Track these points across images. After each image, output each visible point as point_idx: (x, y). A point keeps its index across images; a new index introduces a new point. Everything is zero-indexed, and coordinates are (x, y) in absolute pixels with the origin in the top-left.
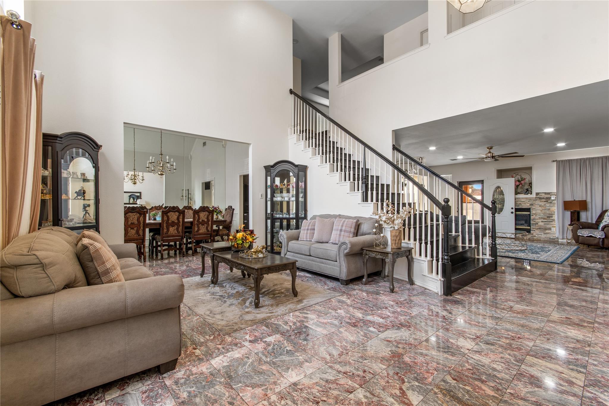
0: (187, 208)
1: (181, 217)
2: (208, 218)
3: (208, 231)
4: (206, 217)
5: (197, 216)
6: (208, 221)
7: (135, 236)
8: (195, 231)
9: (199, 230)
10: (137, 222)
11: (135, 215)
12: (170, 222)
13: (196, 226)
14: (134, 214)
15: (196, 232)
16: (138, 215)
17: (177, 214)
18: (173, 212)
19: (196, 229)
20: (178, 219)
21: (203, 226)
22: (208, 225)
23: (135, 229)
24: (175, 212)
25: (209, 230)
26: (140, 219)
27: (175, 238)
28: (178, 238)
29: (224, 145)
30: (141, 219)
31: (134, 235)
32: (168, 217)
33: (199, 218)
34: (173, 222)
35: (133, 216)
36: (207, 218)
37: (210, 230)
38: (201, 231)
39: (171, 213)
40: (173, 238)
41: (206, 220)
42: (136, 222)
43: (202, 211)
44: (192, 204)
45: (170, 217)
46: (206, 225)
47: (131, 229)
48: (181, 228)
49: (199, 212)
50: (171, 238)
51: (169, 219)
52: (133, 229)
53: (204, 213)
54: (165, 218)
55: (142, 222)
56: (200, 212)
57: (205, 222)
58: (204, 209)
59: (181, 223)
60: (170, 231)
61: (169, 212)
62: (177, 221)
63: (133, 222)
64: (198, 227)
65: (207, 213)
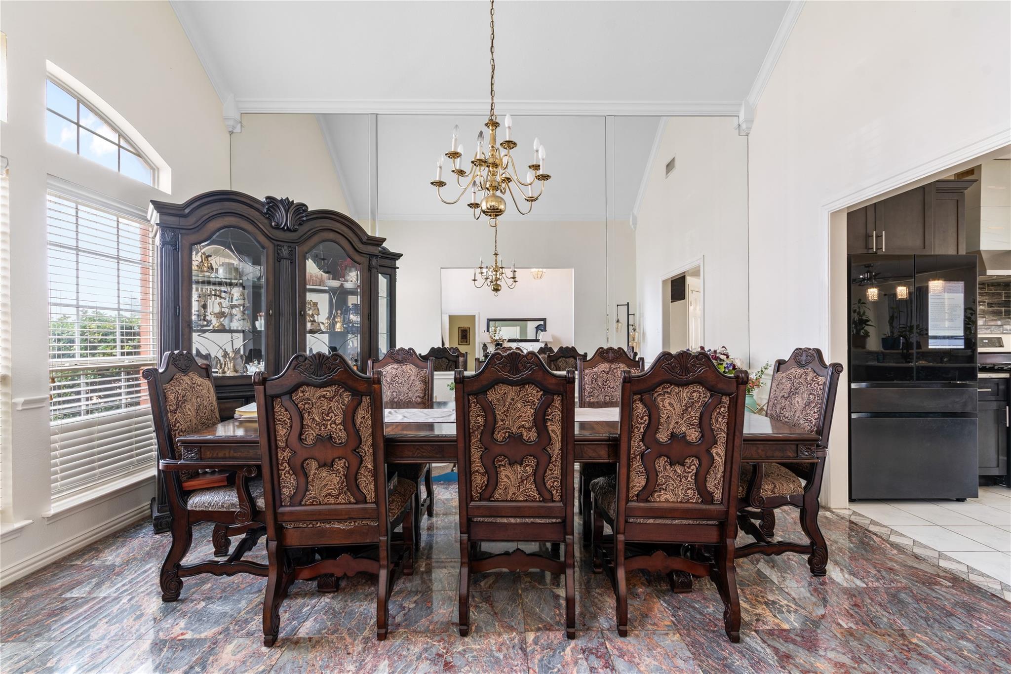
0: (611, 355)
1: (556, 413)
2: (704, 423)
3: (706, 496)
4: (695, 414)
5: (640, 409)
6: (708, 438)
7: (340, 500)
8: (634, 492)
9: (651, 487)
10: (343, 434)
11: (331, 399)
12: (499, 436)
13: (637, 464)
14: (329, 391)
15: (639, 497)
16: (347, 397)
17: (534, 394)
18: (512, 383)
19: (639, 482)
20: (540, 421)
21: (679, 469)
22: (705, 462)
23: (340, 465)
24: (522, 383)
25: (711, 494)
26: (359, 420)
27: (528, 520)
28: (543, 521)
29: (744, 126)
30: (363, 415)
31: (337, 496)
32: (489, 410)
33: (653, 425)
34: (516, 439)
35: (325, 403)
36: (700, 425)
37: (718, 495)
38: (665, 497)
39: (503, 389)
40: (518, 520)
41: (693, 435)
42: (341, 434)
43: (671, 383)
44: (636, 340)
45: (499, 415)
46: (693, 465)
47: (322, 465)
48: (557, 472)
49: (653, 389)
50: (513, 520)
51: (495, 422)
52: (327, 465)
53: (685, 393)
54: (477, 419)
55: (366, 433)
56: (660, 390)
57: (690, 444)
58: (686, 370)
59: (558, 446)
60: (501, 486)
61: (492, 385)
62: (533, 435)
63: (324, 432)
64: (651, 475)
65: (699, 394)
